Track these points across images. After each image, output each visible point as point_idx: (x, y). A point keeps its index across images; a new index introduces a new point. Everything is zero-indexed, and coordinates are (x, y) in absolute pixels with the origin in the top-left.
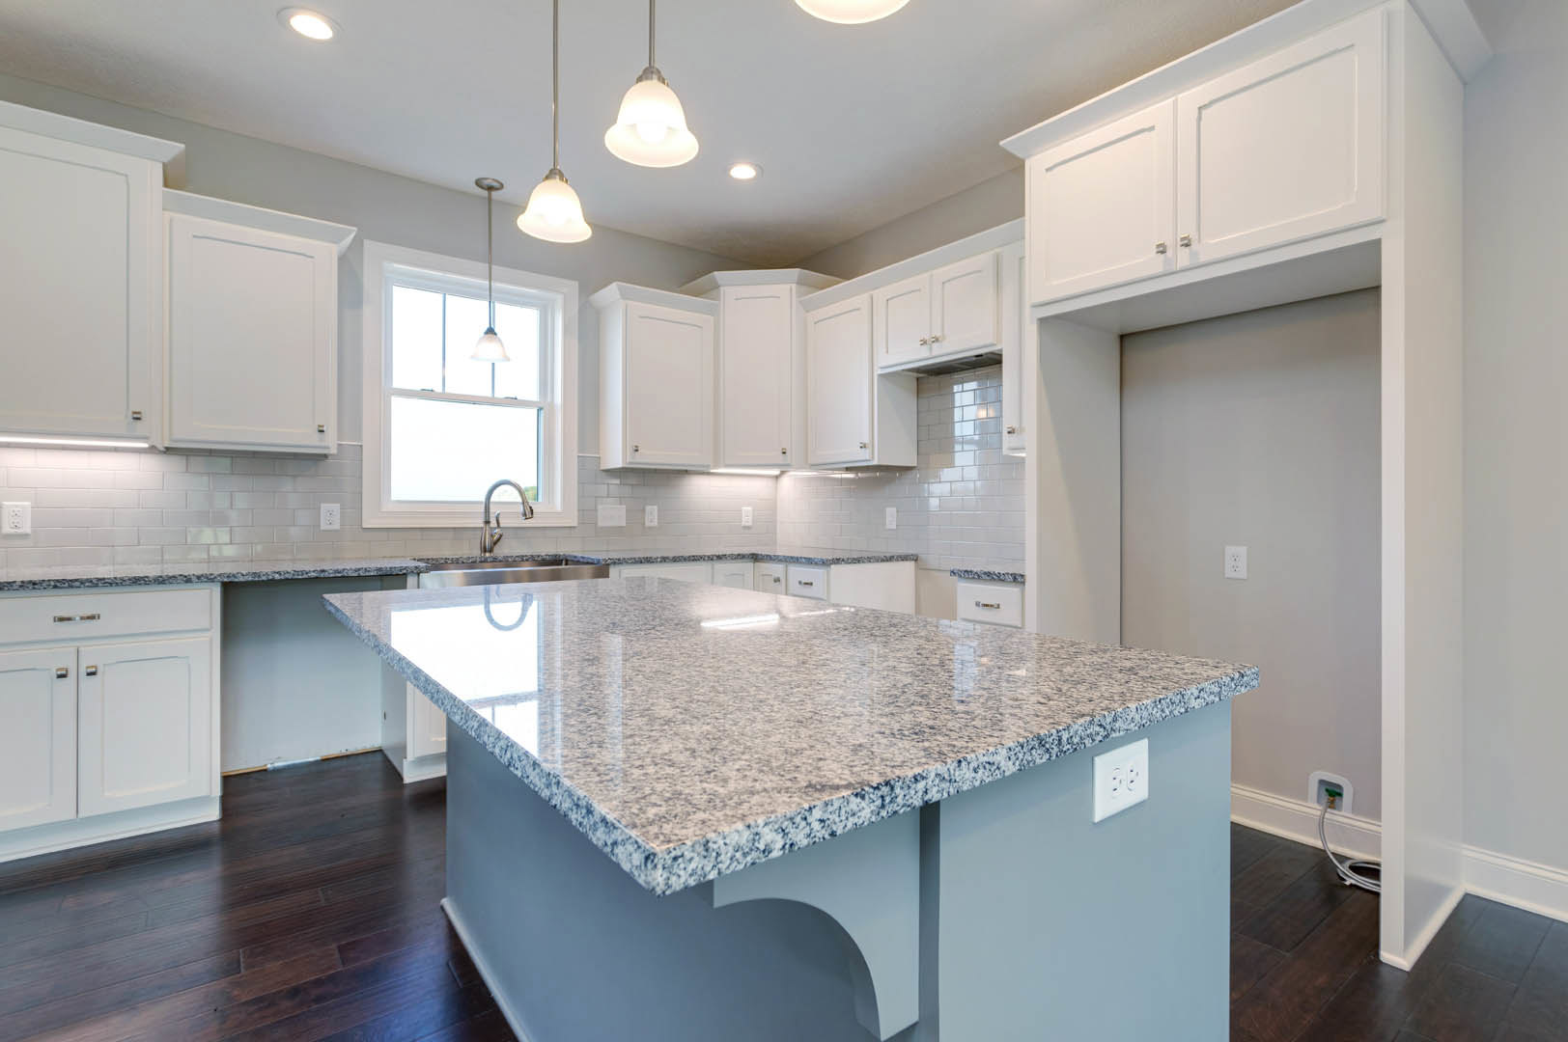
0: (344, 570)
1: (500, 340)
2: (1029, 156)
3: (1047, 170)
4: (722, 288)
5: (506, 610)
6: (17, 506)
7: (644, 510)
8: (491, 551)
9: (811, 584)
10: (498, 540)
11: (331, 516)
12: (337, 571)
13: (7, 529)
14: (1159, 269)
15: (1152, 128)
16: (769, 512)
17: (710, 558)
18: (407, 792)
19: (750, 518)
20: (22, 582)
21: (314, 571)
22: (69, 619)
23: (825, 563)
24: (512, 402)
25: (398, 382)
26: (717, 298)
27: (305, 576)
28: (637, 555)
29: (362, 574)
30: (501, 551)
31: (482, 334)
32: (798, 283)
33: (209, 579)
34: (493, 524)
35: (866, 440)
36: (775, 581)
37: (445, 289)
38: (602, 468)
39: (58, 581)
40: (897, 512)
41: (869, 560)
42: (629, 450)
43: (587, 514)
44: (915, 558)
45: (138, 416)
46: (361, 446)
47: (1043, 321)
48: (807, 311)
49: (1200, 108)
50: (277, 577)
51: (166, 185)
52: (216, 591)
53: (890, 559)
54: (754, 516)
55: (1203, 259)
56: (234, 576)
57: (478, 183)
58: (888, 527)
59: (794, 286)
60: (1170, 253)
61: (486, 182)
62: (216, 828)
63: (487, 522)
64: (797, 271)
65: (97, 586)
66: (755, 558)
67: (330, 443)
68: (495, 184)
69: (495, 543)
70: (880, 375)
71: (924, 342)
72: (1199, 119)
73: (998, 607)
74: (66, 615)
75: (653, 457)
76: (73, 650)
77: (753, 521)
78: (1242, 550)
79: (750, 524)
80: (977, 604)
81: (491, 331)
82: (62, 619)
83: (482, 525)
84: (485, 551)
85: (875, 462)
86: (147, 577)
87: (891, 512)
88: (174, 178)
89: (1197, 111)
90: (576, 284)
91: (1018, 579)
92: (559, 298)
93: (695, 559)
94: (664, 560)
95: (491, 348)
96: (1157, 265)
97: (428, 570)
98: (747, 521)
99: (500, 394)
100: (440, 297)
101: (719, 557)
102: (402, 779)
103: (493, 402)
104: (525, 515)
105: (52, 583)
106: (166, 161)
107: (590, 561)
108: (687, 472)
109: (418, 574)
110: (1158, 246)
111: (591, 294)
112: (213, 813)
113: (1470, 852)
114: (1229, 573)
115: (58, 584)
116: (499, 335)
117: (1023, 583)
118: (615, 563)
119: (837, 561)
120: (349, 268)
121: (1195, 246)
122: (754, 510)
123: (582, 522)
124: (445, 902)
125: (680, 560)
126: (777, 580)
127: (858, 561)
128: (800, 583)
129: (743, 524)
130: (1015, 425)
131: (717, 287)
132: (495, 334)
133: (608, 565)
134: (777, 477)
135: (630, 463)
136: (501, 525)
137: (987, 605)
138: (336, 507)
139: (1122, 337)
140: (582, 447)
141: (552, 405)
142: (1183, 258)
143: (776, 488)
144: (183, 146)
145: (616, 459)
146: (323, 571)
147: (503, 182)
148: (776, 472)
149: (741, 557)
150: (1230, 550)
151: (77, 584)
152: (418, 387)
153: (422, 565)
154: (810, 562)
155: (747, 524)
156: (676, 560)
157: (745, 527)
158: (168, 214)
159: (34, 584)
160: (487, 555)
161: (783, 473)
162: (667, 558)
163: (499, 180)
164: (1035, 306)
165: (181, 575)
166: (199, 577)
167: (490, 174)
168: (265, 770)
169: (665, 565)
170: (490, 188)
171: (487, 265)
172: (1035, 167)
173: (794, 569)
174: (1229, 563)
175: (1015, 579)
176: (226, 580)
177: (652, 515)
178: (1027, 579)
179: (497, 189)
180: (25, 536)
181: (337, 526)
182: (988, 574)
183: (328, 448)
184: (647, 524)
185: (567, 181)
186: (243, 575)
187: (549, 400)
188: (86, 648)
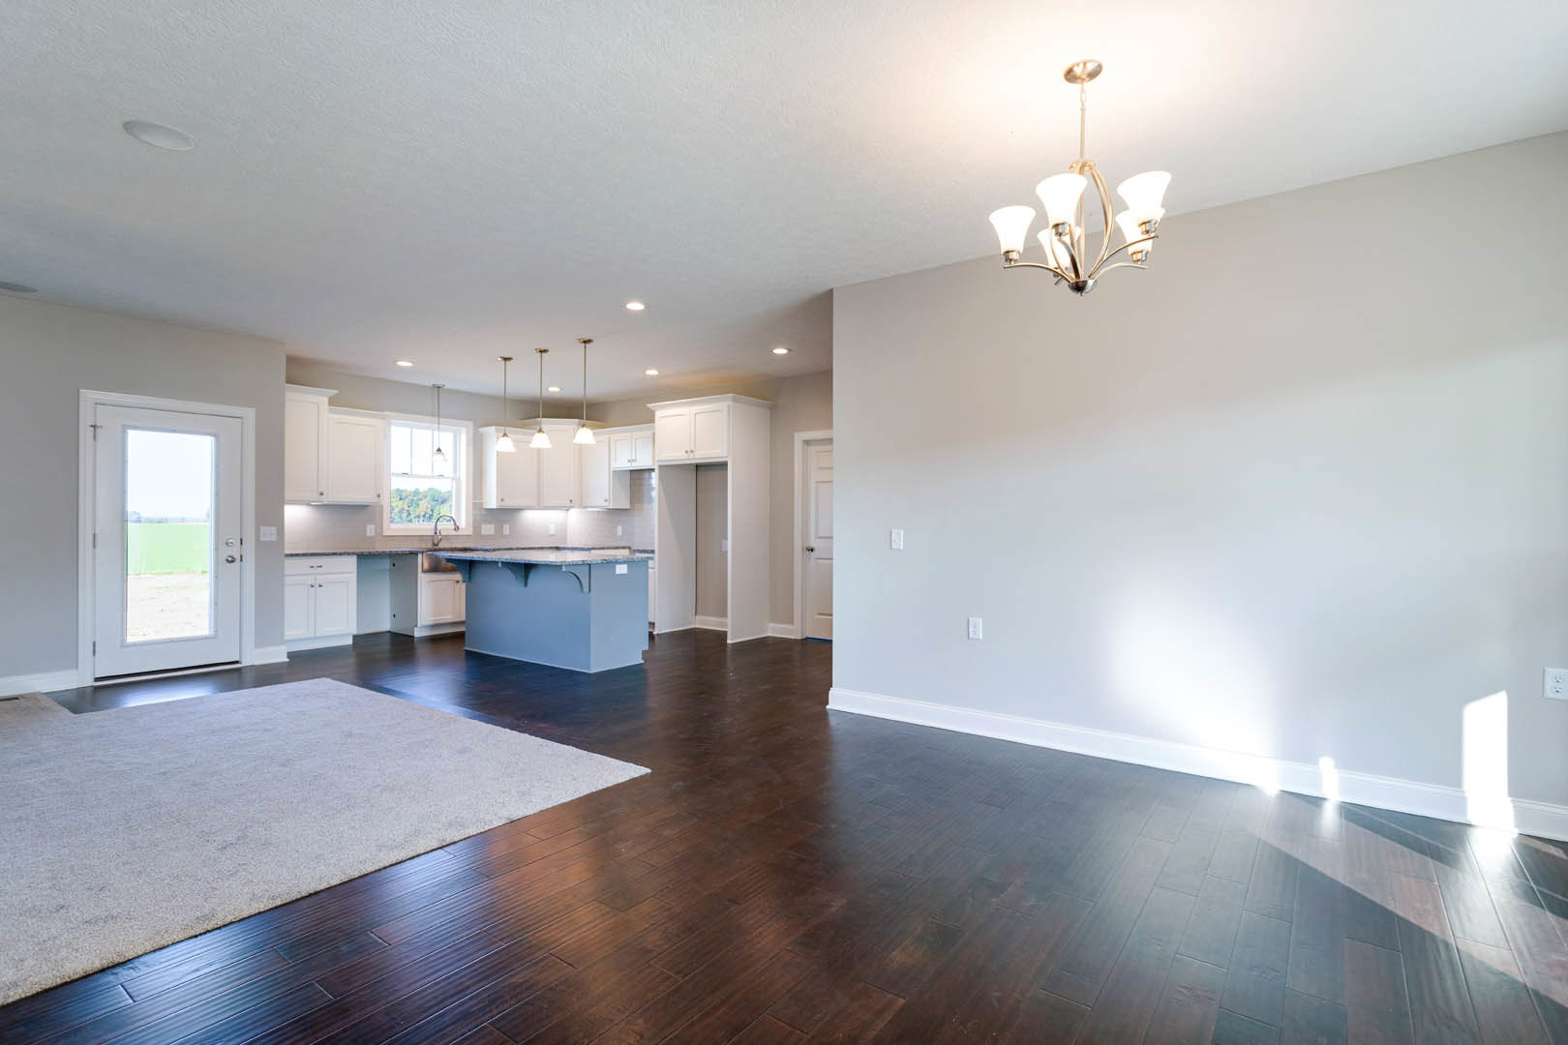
2: (654, 410)
3: (660, 419)
4: (543, 426)
7: (502, 527)
8: (437, 545)
10: (440, 541)
11: (371, 530)
14: (687, 458)
15: (685, 415)
16: (563, 528)
18: (415, 641)
19: (554, 532)
24: (440, 477)
25: (394, 469)
30: (441, 546)
33: (353, 554)
34: (439, 533)
35: (607, 498)
37: (412, 425)
38: (484, 509)
40: (624, 528)
41: (608, 548)
42: (498, 501)
43: (477, 528)
44: (629, 548)
47: (660, 467)
51: (330, 405)
52: (354, 559)
53: (617, 547)
54: (556, 529)
55: (696, 456)
57: (434, 386)
58: (618, 534)
60: (688, 453)
61: (437, 385)
62: (351, 648)
63: (436, 533)
64: (577, 420)
65: (322, 555)
66: (558, 548)
68: (441, 386)
70: (614, 472)
71: (629, 461)
72: (695, 417)
74: (314, 566)
75: (509, 503)
76: (315, 577)
81: (439, 450)
82: (312, 567)
83: (434, 534)
84: (435, 545)
85: (611, 507)
87: (620, 529)
88: (332, 402)
89: (695, 414)
90: (473, 424)
91: (653, 552)
92: (464, 430)
94: (518, 549)
95: (439, 457)
97: (425, 552)
98: (552, 532)
99: (435, 474)
100: (410, 429)
102: (415, 636)
103: (432, 477)
104: (455, 529)
105: (310, 554)
106: (330, 397)
108: (521, 509)
109: (423, 554)
110: (685, 451)
111: (481, 431)
112: (350, 641)
113: (771, 625)
119: (593, 549)
121: (695, 453)
122: (555, 527)
123: (474, 532)
131: (540, 424)
132: (442, 451)
135: (498, 507)
136: (442, 535)
138: (373, 526)
139: (696, 467)
140: (475, 498)
141: (459, 479)
142: (691, 456)
143: (567, 516)
144: (336, 392)
145: (492, 503)
147: (445, 384)
149: (551, 547)
151: (317, 554)
152: (402, 473)
154: (582, 548)
159: (306, 554)
160: (436, 547)
161: (569, 511)
164: (657, 461)
165: (348, 552)
167: (439, 382)
170: (439, 387)
171: (437, 418)
172: (658, 414)
176: (359, 554)
177: (506, 529)
178: (656, 550)
179: (442, 388)
181: (373, 535)
184: (504, 533)
185: (510, 437)
187: (458, 475)
188: (318, 577)
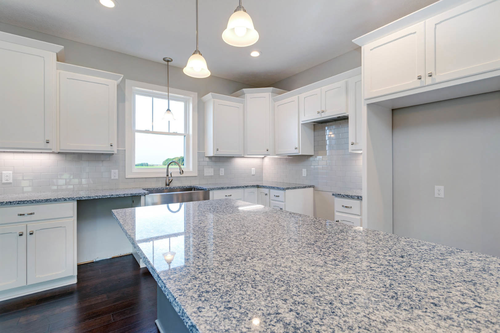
0: (119, 194)
1: (171, 112)
2: (363, 45)
3: (371, 50)
4: (246, 95)
5: (174, 206)
6: (7, 173)
7: (219, 170)
8: (169, 185)
9: (279, 196)
10: (171, 181)
11: (115, 174)
12: (117, 195)
13: (4, 181)
14: (419, 85)
15: (415, 33)
16: (260, 170)
17: (243, 187)
18: (141, 271)
19: (254, 172)
20: (7, 202)
21: (109, 195)
22: (23, 215)
23: (284, 189)
24: (175, 134)
25: (137, 128)
26: (244, 98)
27: (106, 197)
28: (219, 186)
29: (126, 196)
30: (173, 185)
31: (166, 111)
32: (272, 92)
34: (170, 176)
35: (297, 147)
36: (266, 195)
37: (153, 96)
38: (205, 156)
39: (19, 201)
40: (307, 170)
41: (299, 188)
42: (215, 150)
43: (201, 171)
44: (313, 187)
45: (48, 141)
46: (125, 150)
47: (369, 105)
48: (275, 102)
49: (435, 24)
50: (96, 198)
51: (58, 60)
52: (75, 203)
53: (305, 187)
54: (255, 171)
55: (437, 81)
56: (81, 198)
57: (164, 59)
58: (303, 175)
59: (270, 93)
60: (423, 79)
61: (167, 59)
62: (76, 286)
63: (168, 175)
64: (272, 88)
65: (33, 203)
66: (258, 186)
67: (115, 150)
68: (170, 60)
69: (170, 182)
70: (302, 124)
71: (319, 113)
72: (435, 28)
73: (351, 207)
74: (22, 214)
75: (223, 152)
76: (26, 225)
77: (255, 173)
78: (442, 188)
79: (254, 174)
80: (343, 206)
81: (168, 110)
82: (21, 215)
83: (166, 176)
84: (167, 185)
85: (300, 154)
86: (50, 199)
87: (304, 170)
88: (60, 58)
89: (434, 25)
90: (196, 94)
91: (359, 198)
92: (191, 98)
93: (238, 187)
95: (168, 116)
96: (418, 83)
97: (148, 194)
99: (171, 131)
100: (151, 98)
101: (246, 187)
102: (140, 266)
103: (168, 134)
104: (180, 173)
105: (17, 202)
106: (57, 52)
107: (202, 189)
108: (233, 157)
109: (145, 195)
110: (418, 76)
111: (202, 97)
112: (75, 281)
114: (436, 195)
115: (19, 202)
116: (171, 111)
117: (362, 200)
118: (211, 190)
119: (288, 188)
120: (121, 88)
121: (433, 76)
122: (255, 169)
123: (199, 174)
124: (157, 321)
125: (233, 188)
126: (266, 194)
127: (295, 188)
128: (275, 196)
129: (252, 174)
130: (354, 142)
131: (244, 94)
132: (170, 111)
133: (209, 190)
134: (263, 158)
135: (215, 154)
136: (172, 176)
137: (346, 207)
138: (117, 171)
139: (393, 110)
140: (199, 148)
142: (429, 81)
143: (263, 162)
144: (63, 47)
145: (211, 153)
146: (112, 195)
147: (172, 59)
148: (263, 156)
149: (253, 186)
150: (437, 187)
151: (26, 202)
152: (144, 130)
153: (146, 192)
154: (278, 189)
155: (253, 174)
156: (232, 188)
157: (253, 175)
158: (59, 71)
159: (11, 203)
160: (168, 186)
161: (265, 157)
162: (229, 187)
163: (171, 58)
164: (365, 100)
165: (63, 198)
166: (69, 199)
167: (168, 56)
168: (93, 262)
169: (228, 190)
170: (168, 61)
171: (167, 87)
172: (365, 49)
173: (272, 191)
174: (436, 192)
175: (358, 198)
176: (78, 199)
177: (222, 172)
178: (363, 198)
179: (170, 61)
180: (10, 183)
181: (117, 178)
182: (347, 196)
183: (113, 151)
184: (221, 174)
185: (201, 55)
186: (84, 197)
187: (188, 133)
188: (29, 225)
